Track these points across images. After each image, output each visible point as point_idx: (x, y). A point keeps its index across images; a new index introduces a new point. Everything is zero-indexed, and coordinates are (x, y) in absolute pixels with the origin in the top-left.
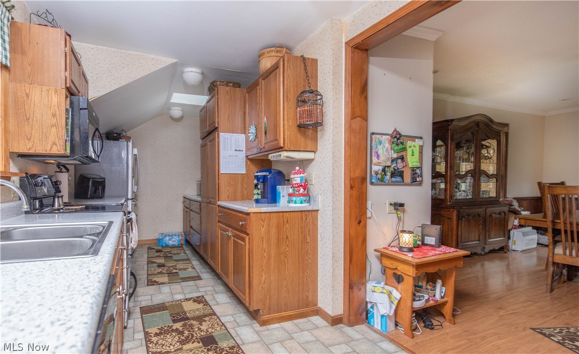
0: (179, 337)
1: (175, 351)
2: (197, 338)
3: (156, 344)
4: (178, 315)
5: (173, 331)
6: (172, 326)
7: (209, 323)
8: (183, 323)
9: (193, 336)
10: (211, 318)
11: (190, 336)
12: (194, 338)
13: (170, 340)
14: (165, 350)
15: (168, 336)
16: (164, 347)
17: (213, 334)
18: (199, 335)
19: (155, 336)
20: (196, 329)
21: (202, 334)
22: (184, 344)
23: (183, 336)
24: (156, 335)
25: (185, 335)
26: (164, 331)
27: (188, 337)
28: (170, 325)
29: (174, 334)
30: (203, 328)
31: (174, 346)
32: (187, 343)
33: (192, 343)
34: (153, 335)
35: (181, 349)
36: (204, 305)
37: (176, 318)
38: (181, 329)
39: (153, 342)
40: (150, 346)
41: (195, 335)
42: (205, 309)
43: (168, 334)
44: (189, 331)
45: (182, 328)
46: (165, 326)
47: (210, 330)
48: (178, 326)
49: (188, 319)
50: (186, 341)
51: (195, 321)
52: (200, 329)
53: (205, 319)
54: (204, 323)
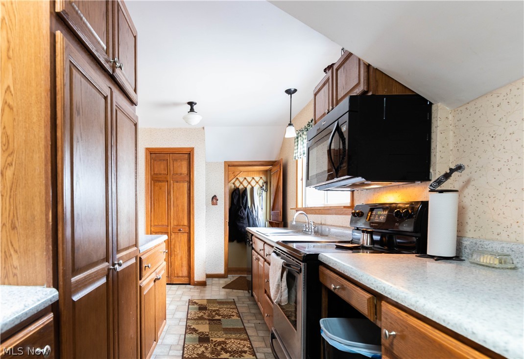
0: (226, 346)
2: (212, 343)
3: (245, 345)
5: (230, 352)
6: (230, 356)
7: (195, 352)
8: (219, 357)
9: (215, 345)
10: (190, 355)
13: (234, 346)
15: (235, 349)
16: (238, 342)
17: (198, 343)
18: (209, 345)
19: (246, 351)
20: (209, 349)
21: (206, 345)
22: (223, 341)
23: (222, 347)
24: (245, 352)
25: (220, 347)
26: (238, 354)
28: (232, 357)
29: (230, 350)
30: (203, 349)
31: (231, 342)
34: (248, 352)
38: (223, 352)
39: (248, 347)
40: (249, 345)
41: (212, 345)
43: (235, 350)
46: (237, 357)
47: (198, 346)
50: (220, 343)
51: (207, 356)
52: (206, 348)
53: (196, 356)
54: (200, 352)
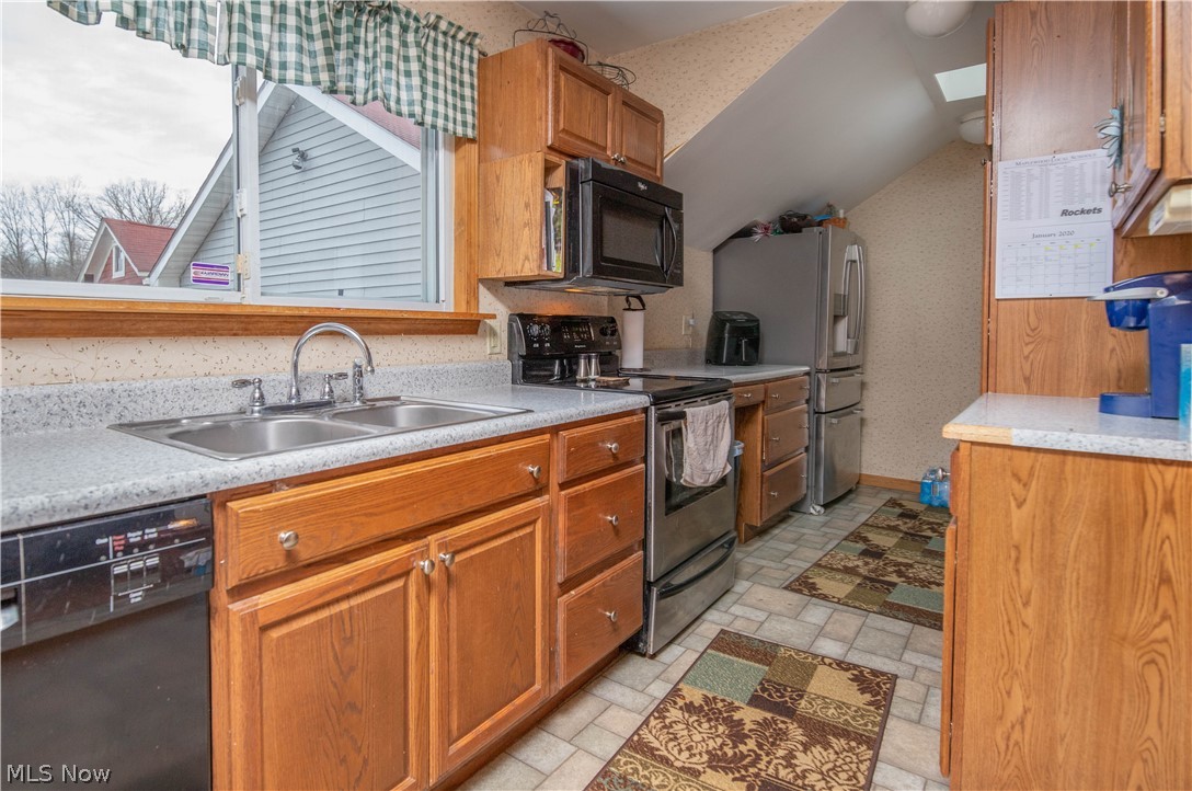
0: (723, 744)
1: (682, 769)
2: (757, 775)
3: (665, 727)
4: (778, 691)
5: (729, 721)
6: (738, 708)
7: (833, 757)
8: (769, 715)
9: (755, 763)
10: (851, 749)
11: (748, 760)
12: (752, 770)
13: (697, 737)
14: (665, 753)
15: (706, 725)
16: (671, 744)
18: (772, 771)
19: (681, 708)
20: (781, 753)
21: (783, 773)
22: (714, 768)
23: (735, 746)
24: (689, 708)
25: (742, 748)
26: (711, 710)
27: (743, 757)
28: (737, 704)
29: (721, 729)
30: (803, 760)
31: (692, 755)
32: (724, 769)
33: (734, 779)
34: (681, 703)
35: (696, 774)
36: (870, 704)
37: (765, 695)
38: (748, 726)
39: (666, 718)
40: (653, 722)
41: (762, 765)
42: (862, 716)
43: (709, 720)
44: (760, 746)
45: (754, 727)
46: (723, 701)
47: (812, 778)
48: (750, 716)
49: (790, 712)
51: (800, 731)
52: (789, 758)
53: (833, 740)
54: (817, 750)
